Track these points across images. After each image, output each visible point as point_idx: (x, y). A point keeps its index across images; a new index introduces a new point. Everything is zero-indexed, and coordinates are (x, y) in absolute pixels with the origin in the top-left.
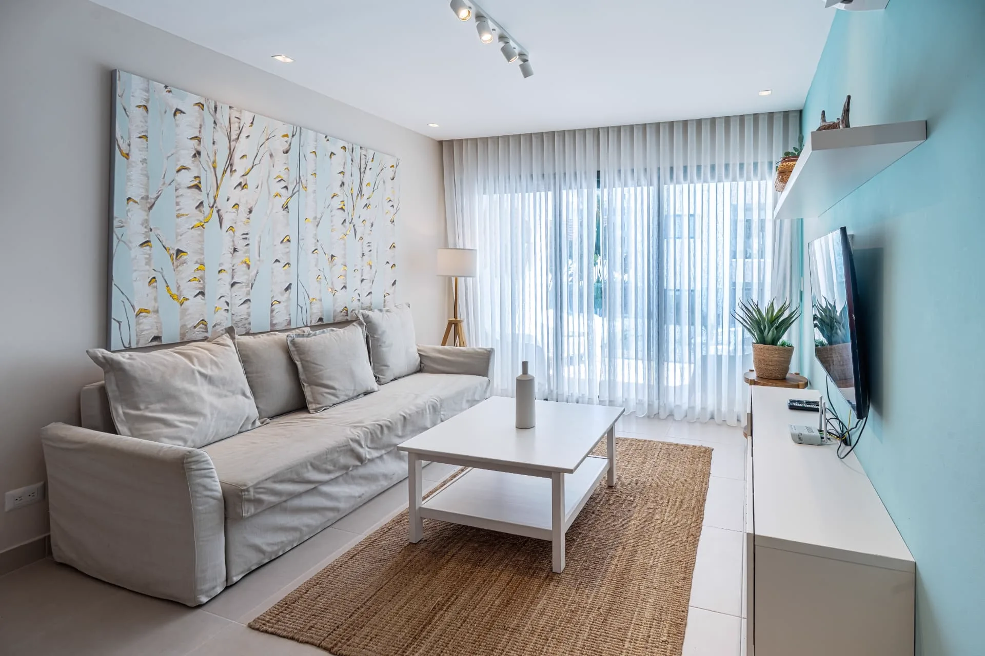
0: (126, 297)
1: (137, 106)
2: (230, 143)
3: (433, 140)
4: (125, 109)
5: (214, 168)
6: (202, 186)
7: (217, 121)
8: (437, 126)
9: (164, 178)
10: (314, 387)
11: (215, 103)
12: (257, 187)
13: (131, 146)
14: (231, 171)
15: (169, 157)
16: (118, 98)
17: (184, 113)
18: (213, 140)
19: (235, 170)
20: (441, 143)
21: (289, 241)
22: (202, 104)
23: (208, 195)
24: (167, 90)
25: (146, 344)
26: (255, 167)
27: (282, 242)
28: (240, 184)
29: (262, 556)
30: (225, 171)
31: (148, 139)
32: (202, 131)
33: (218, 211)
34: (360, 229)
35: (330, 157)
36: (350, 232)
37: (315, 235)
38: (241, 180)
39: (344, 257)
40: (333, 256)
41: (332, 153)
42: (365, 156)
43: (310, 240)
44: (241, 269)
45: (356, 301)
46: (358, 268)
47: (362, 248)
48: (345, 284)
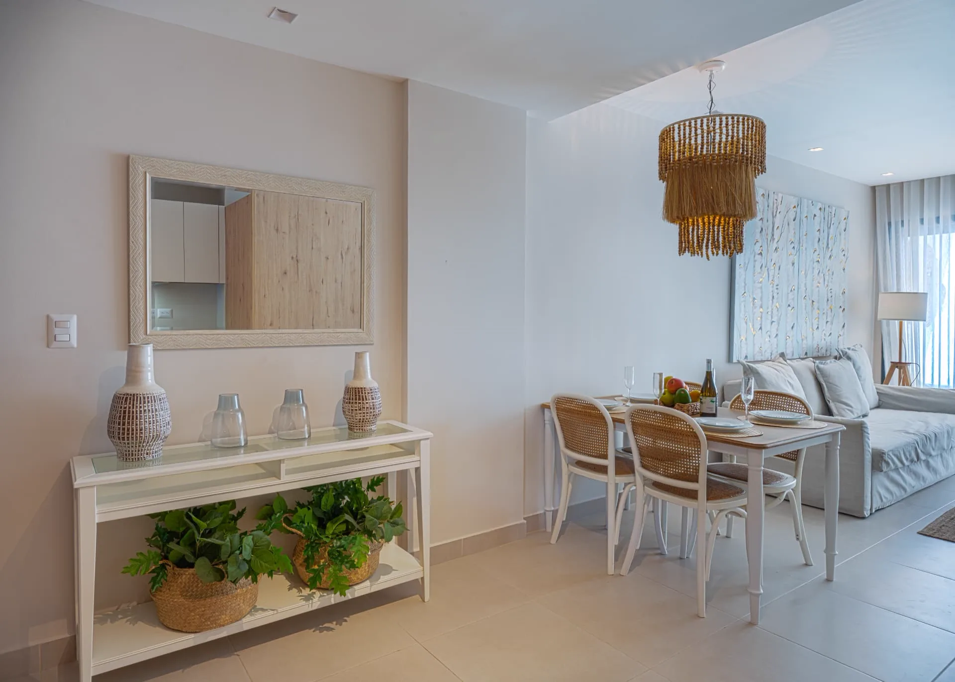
0: (738, 329)
3: (867, 186)
7: (769, 205)
8: (892, 174)
10: (837, 404)
12: (783, 250)
14: (773, 240)
19: (774, 238)
20: (874, 189)
21: (794, 289)
23: (765, 258)
27: (791, 291)
28: (776, 248)
29: (903, 492)
30: (771, 240)
33: (768, 270)
34: (827, 278)
35: (814, 219)
36: (822, 281)
37: (805, 284)
38: (776, 246)
39: (818, 302)
40: (813, 301)
41: (815, 215)
42: (831, 213)
43: (803, 288)
44: (775, 311)
45: (823, 340)
46: (825, 311)
47: (827, 295)
48: (818, 324)
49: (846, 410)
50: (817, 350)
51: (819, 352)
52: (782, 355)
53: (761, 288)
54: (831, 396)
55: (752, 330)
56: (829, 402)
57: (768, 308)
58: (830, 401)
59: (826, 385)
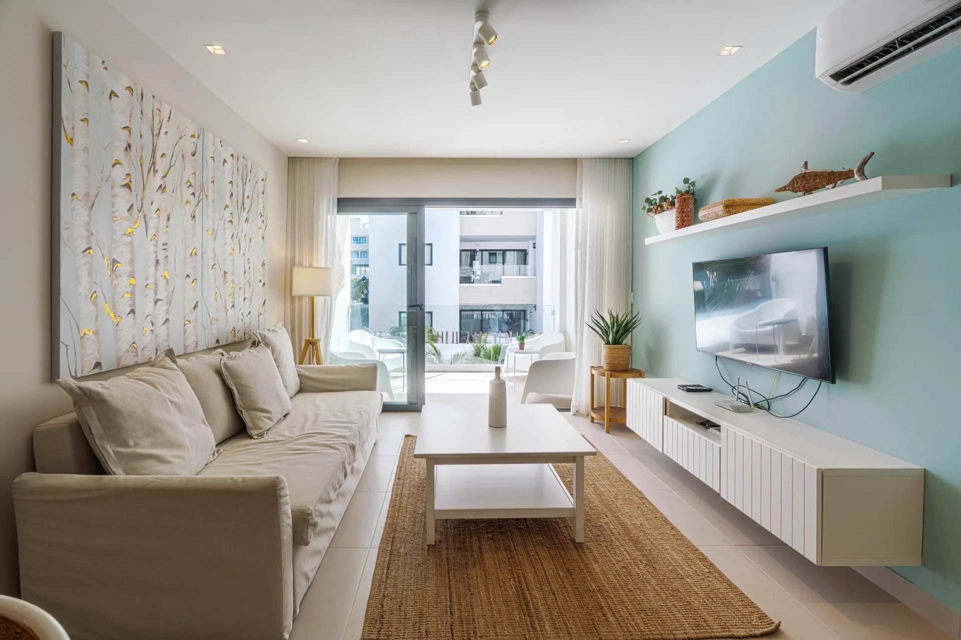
0: (72, 315)
1: (80, 81)
2: (153, 138)
3: (285, 156)
4: (69, 83)
5: (142, 165)
6: (132, 185)
7: (143, 111)
9: (102, 172)
10: (252, 412)
11: (142, 89)
12: (173, 192)
13: (75, 130)
14: (154, 171)
15: (106, 147)
16: (63, 68)
17: (118, 97)
18: (140, 132)
19: (157, 170)
20: (289, 158)
21: (196, 254)
22: (131, 89)
23: (137, 196)
24: (104, 66)
25: (89, 372)
26: (171, 168)
27: (191, 255)
28: (161, 186)
30: (150, 170)
31: (89, 123)
32: (132, 121)
33: (145, 216)
34: (243, 244)
35: (224, 165)
36: (237, 248)
37: (214, 249)
38: (161, 182)
39: (233, 274)
40: (225, 272)
41: (225, 161)
42: (246, 166)
43: (210, 254)
44: (162, 284)
45: (240, 320)
46: (242, 286)
47: (244, 265)
48: (234, 302)
49: (263, 419)
50: (232, 334)
51: (235, 336)
52: (170, 353)
53: (131, 243)
54: (244, 404)
55: (112, 315)
56: (241, 412)
57: (147, 278)
58: (243, 410)
59: (237, 388)
